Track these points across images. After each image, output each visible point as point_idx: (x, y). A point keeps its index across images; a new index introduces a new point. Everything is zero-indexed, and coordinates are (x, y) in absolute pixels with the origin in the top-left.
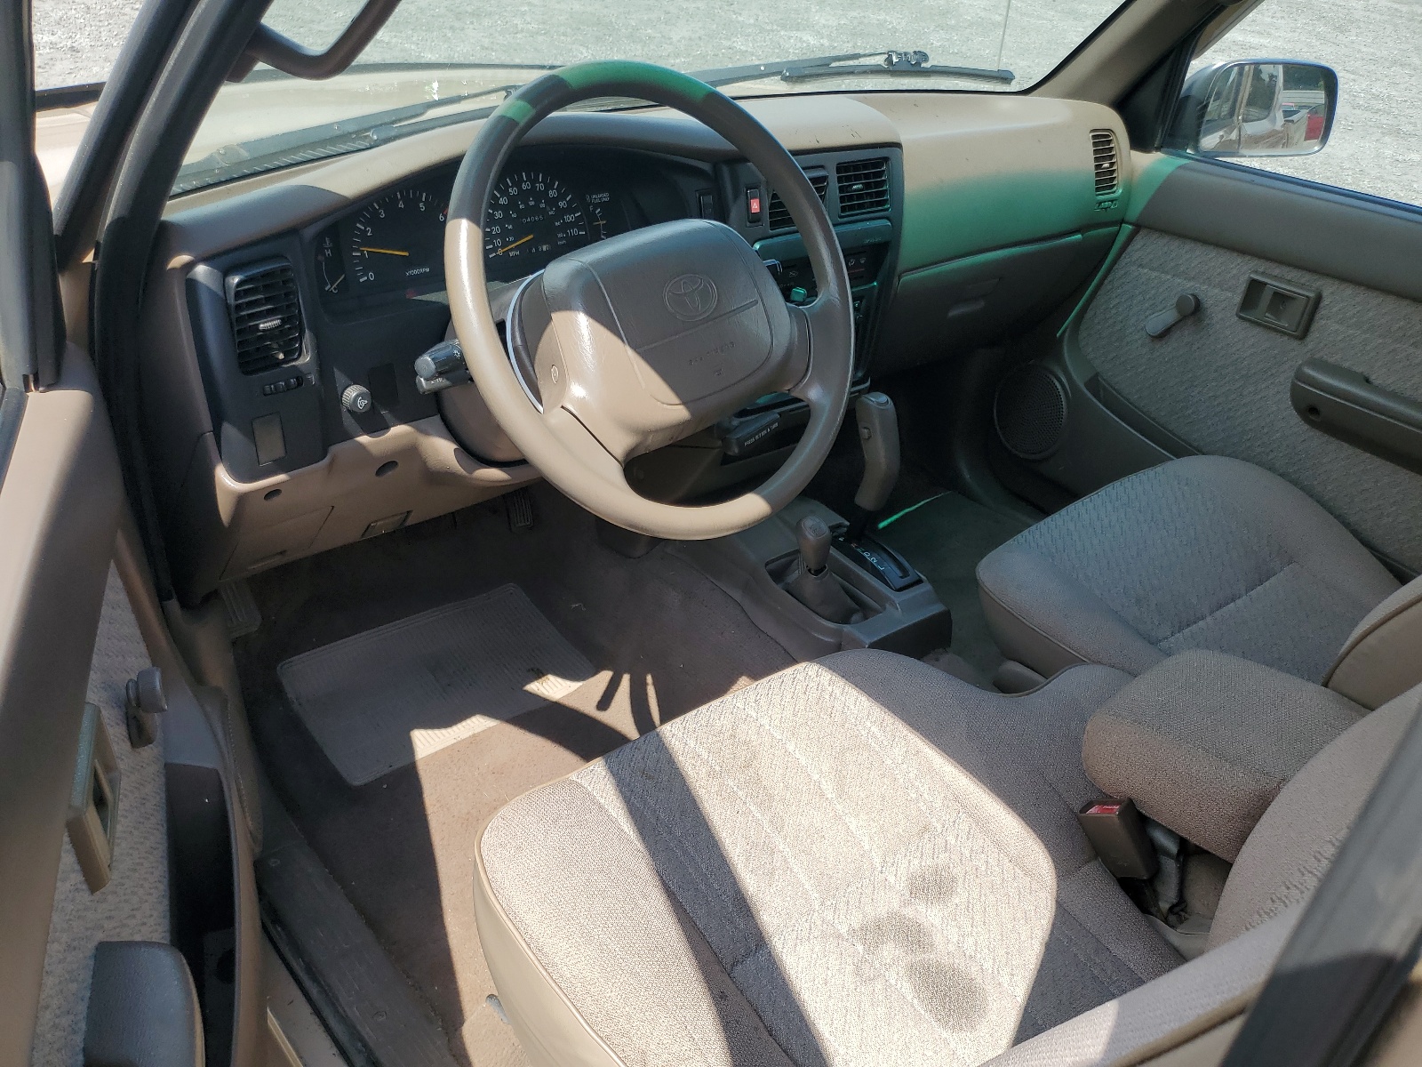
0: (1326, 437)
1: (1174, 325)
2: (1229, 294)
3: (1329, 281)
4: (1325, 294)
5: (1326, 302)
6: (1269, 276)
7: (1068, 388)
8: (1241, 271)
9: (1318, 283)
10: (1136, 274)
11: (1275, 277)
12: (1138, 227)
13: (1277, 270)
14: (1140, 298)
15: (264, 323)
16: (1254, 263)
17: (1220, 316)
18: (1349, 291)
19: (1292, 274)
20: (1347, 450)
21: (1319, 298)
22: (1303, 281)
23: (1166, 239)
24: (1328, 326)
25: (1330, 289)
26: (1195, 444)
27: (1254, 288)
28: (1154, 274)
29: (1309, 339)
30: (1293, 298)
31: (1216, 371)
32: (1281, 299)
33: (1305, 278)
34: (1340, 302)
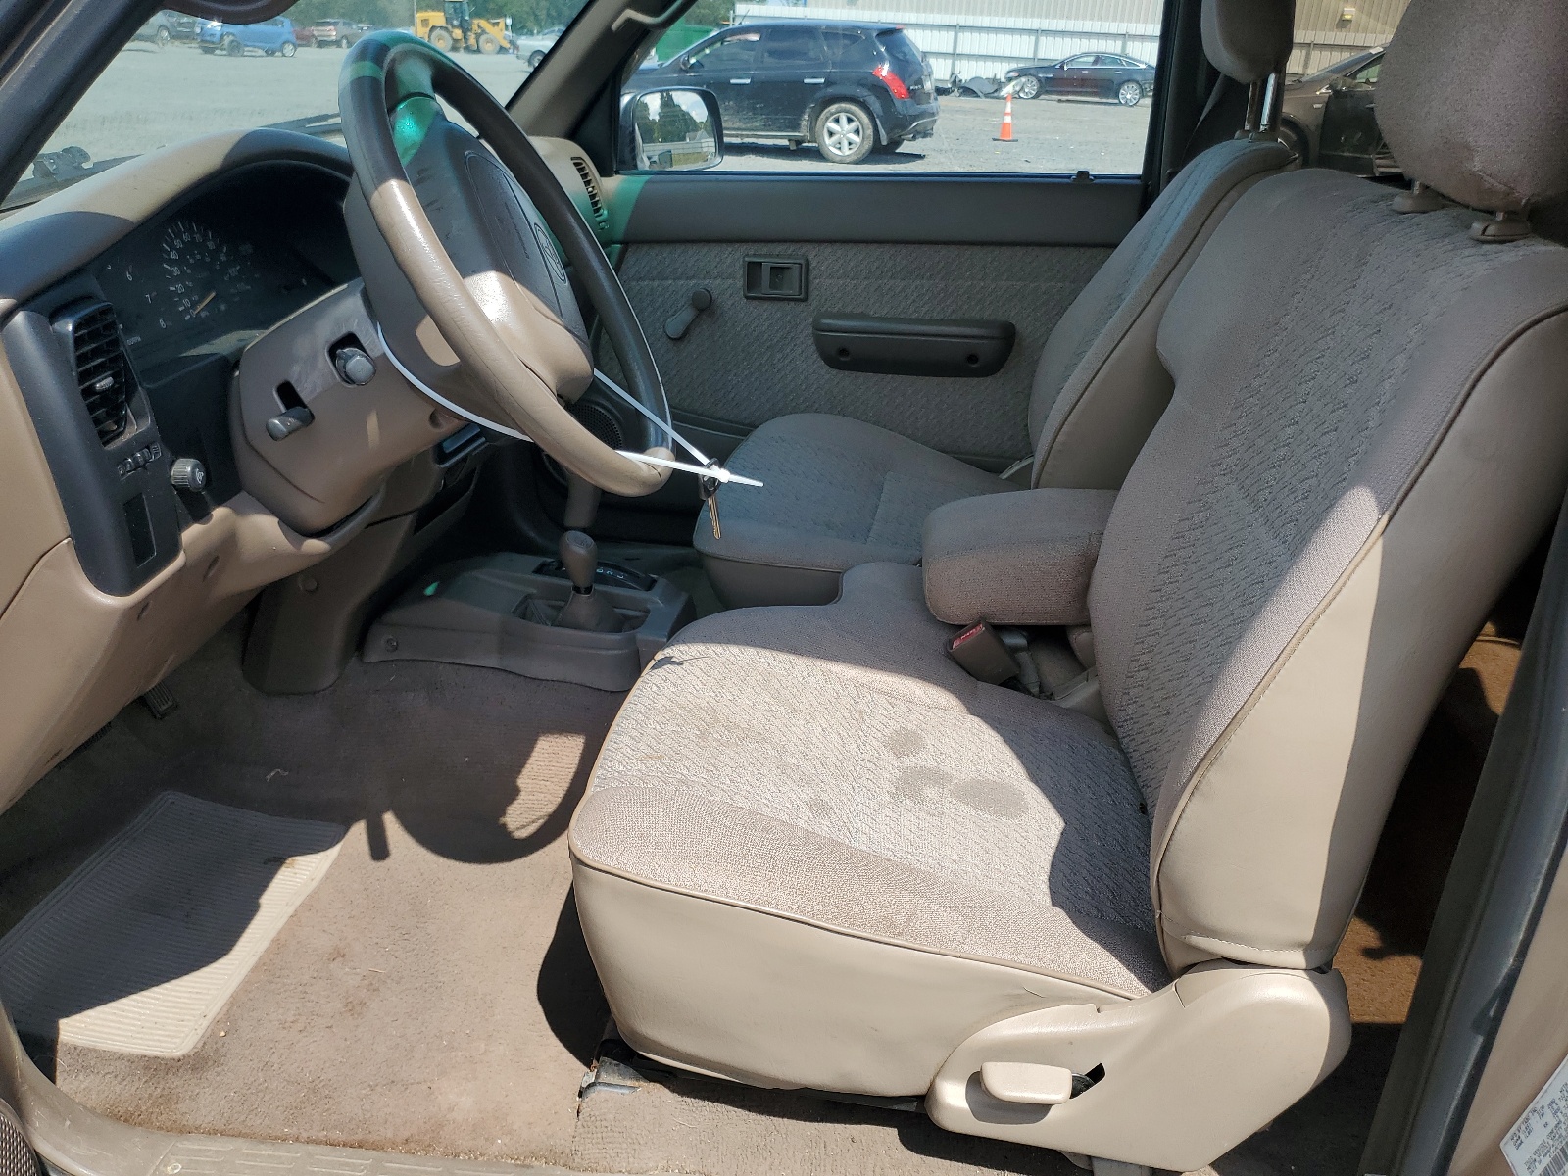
0: (854, 374)
1: (691, 324)
2: (731, 281)
3: (810, 246)
4: (810, 258)
5: (814, 264)
6: (760, 255)
7: (616, 412)
8: (733, 259)
9: (803, 250)
10: (638, 288)
11: (765, 256)
12: (626, 243)
13: (765, 249)
14: (650, 309)
15: (100, 381)
16: (743, 248)
17: (730, 303)
18: (828, 249)
19: (779, 248)
20: (873, 378)
21: (808, 262)
22: (789, 252)
23: (656, 249)
24: (821, 283)
25: (812, 252)
26: (747, 422)
27: (753, 269)
28: (656, 283)
29: (811, 298)
30: (788, 268)
31: (743, 351)
32: (778, 271)
33: (791, 248)
34: (823, 260)
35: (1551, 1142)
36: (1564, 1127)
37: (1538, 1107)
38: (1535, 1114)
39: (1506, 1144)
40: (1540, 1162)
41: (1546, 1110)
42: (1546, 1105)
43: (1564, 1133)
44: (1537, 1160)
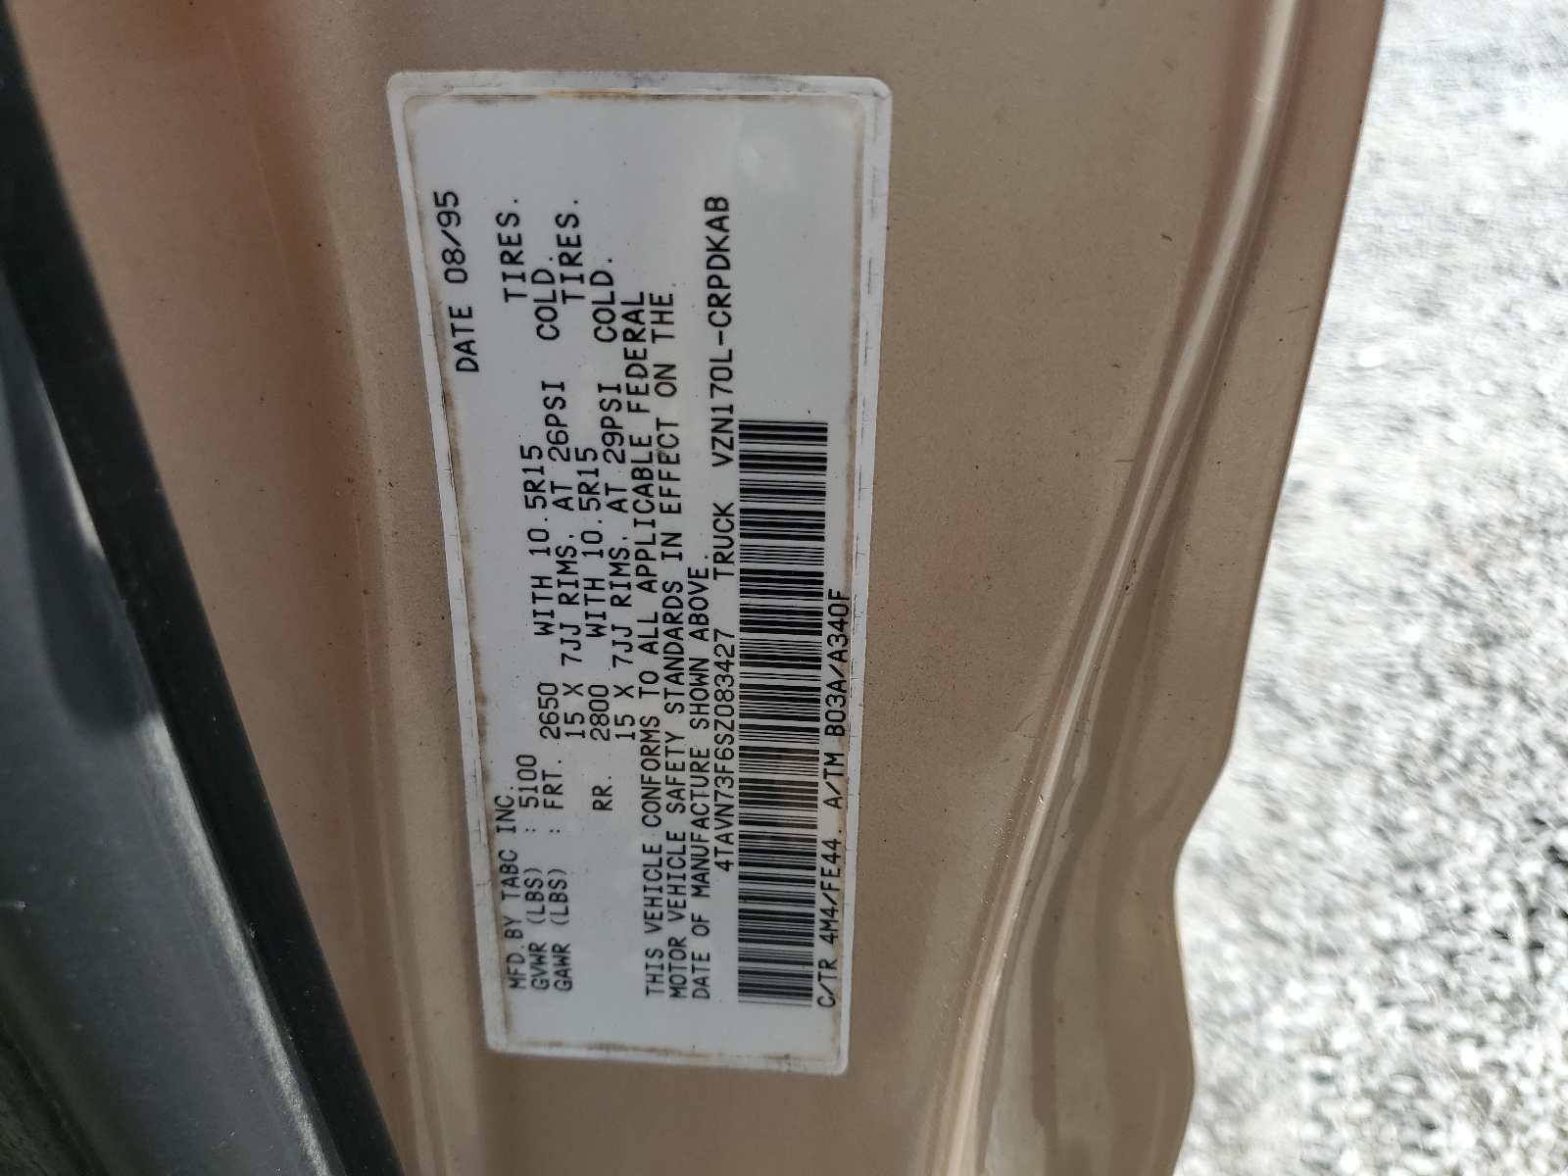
35: (680, 823)
36: (678, 723)
37: (505, 782)
38: (520, 816)
39: (508, 1021)
40: (700, 925)
41: (548, 753)
42: (530, 741)
43: (703, 739)
44: (682, 929)
